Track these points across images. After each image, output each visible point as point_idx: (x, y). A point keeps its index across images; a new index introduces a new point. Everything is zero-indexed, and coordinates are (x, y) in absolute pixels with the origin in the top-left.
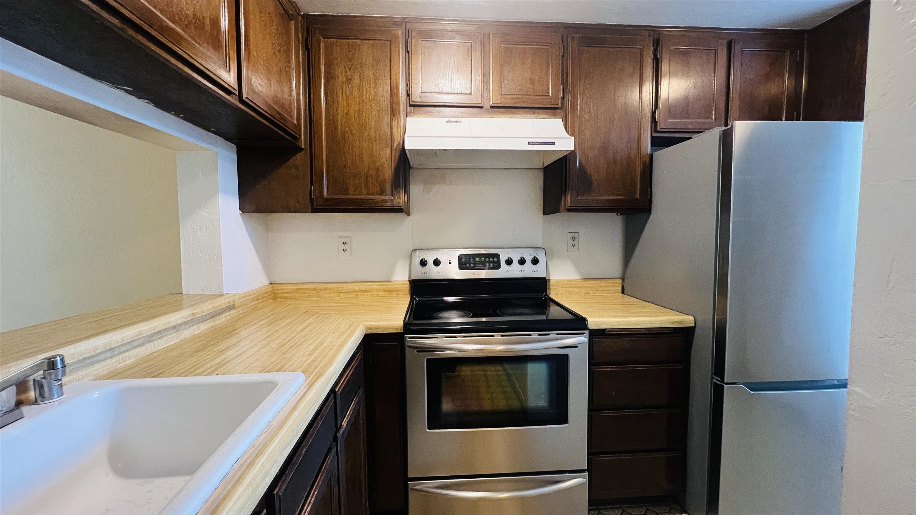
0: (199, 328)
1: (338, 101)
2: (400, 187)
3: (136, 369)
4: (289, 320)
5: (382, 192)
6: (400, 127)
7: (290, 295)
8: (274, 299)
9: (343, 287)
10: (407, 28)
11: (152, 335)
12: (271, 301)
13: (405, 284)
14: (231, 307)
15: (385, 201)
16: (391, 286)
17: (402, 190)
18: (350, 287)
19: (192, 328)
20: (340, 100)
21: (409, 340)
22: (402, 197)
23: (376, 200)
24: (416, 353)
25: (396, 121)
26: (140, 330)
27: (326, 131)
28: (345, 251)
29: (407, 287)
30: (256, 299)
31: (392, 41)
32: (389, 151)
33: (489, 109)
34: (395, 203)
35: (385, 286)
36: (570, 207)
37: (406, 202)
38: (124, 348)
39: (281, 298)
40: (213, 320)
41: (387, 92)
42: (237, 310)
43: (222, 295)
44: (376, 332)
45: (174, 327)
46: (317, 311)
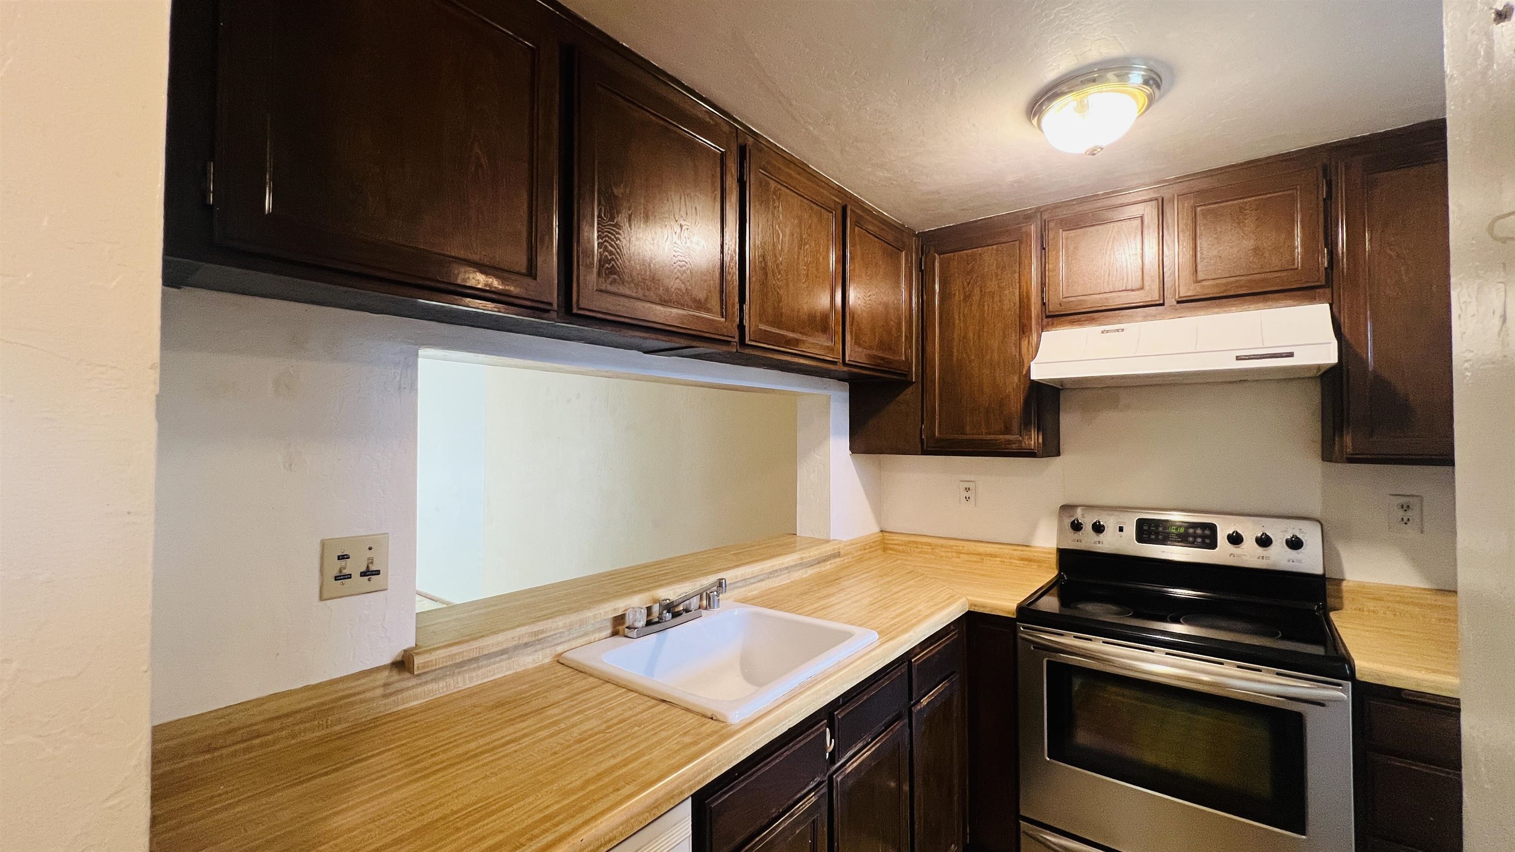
0: (806, 573)
1: (954, 324)
2: (1031, 423)
3: (759, 600)
4: (889, 579)
5: (1007, 430)
6: (1032, 346)
7: (901, 548)
8: (885, 549)
9: (964, 547)
10: (1044, 219)
11: (771, 573)
12: (880, 552)
13: (1050, 553)
14: (837, 555)
15: (1009, 442)
16: (1029, 553)
17: (1034, 428)
18: (973, 547)
19: (801, 571)
20: (957, 322)
21: (1022, 629)
22: (1035, 437)
23: (998, 441)
24: (1032, 648)
25: (1027, 340)
26: (763, 567)
27: (940, 359)
28: (967, 499)
29: (1053, 558)
30: (862, 548)
31: (1022, 240)
32: (1016, 379)
33: (1175, 306)
34: (1024, 445)
35: (1021, 553)
36: (1351, 454)
37: (1040, 443)
38: (752, 581)
39: (891, 549)
40: (819, 565)
41: (1015, 304)
42: (842, 559)
43: (828, 541)
44: (981, 610)
45: (787, 568)
46: (924, 572)
